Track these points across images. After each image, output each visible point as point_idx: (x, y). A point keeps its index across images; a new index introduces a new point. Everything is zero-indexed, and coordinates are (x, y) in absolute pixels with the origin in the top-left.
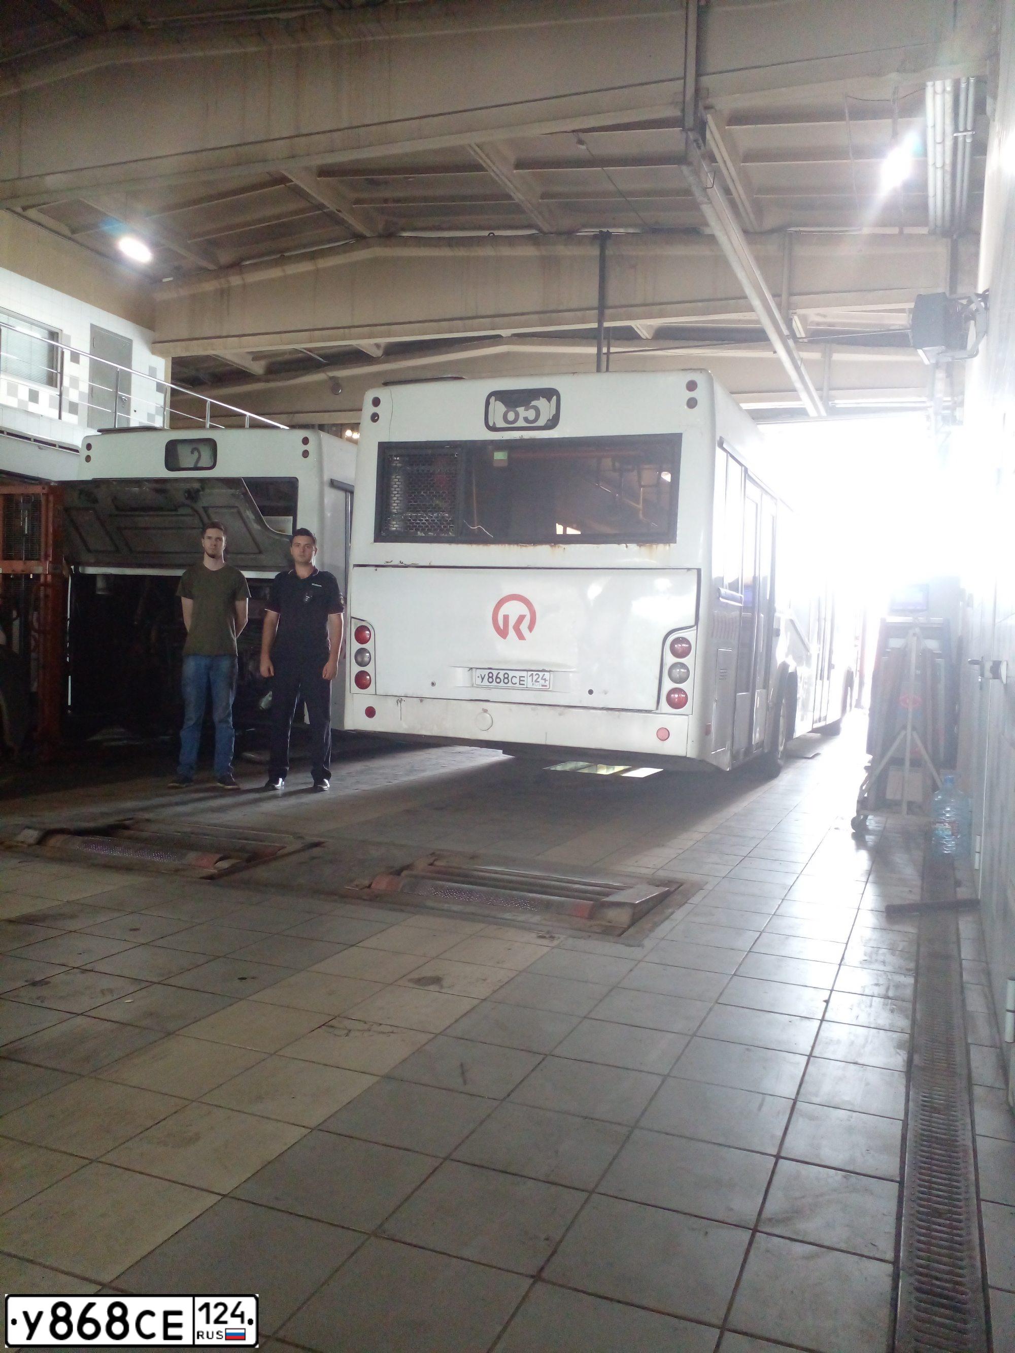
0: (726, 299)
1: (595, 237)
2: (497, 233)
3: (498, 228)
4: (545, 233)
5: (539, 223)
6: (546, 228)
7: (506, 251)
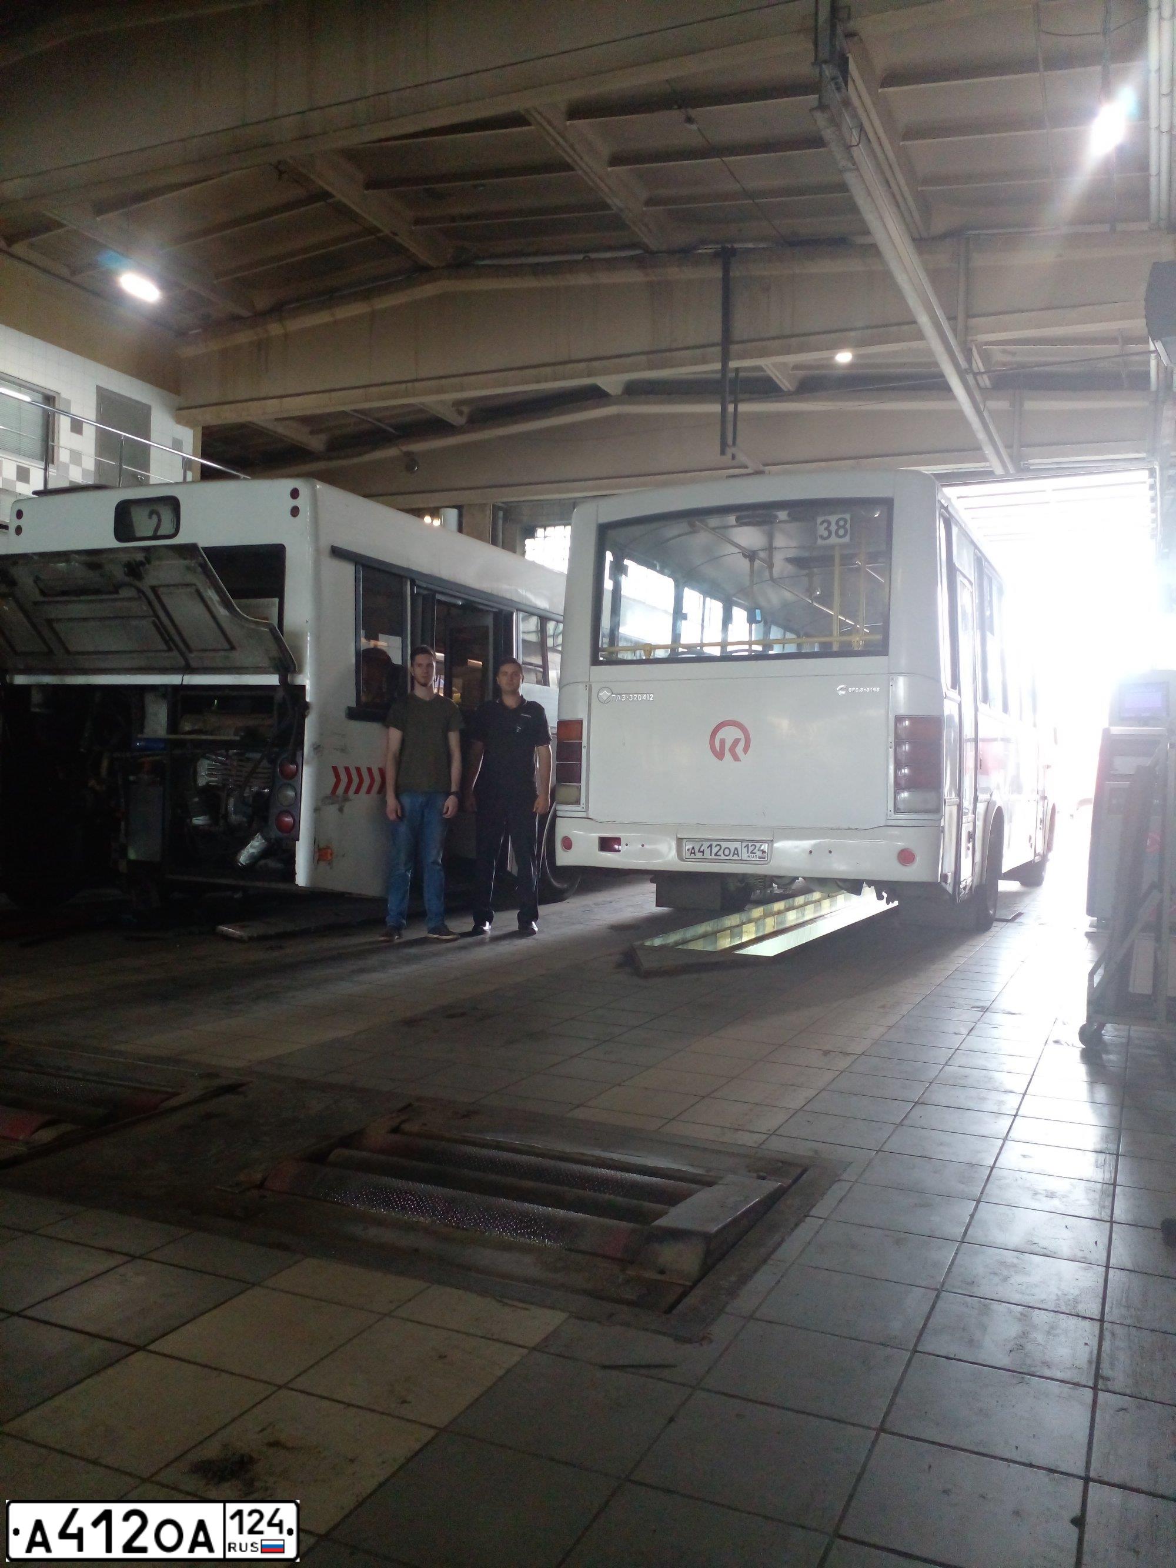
0: (886, 326)
1: (716, 255)
2: (593, 256)
3: (597, 250)
4: (652, 253)
5: (646, 240)
6: (653, 245)
7: (605, 278)
